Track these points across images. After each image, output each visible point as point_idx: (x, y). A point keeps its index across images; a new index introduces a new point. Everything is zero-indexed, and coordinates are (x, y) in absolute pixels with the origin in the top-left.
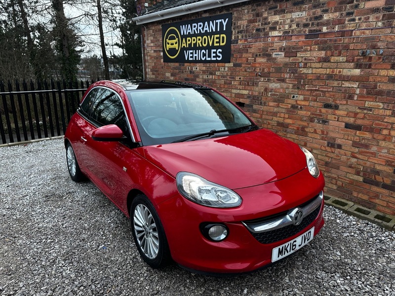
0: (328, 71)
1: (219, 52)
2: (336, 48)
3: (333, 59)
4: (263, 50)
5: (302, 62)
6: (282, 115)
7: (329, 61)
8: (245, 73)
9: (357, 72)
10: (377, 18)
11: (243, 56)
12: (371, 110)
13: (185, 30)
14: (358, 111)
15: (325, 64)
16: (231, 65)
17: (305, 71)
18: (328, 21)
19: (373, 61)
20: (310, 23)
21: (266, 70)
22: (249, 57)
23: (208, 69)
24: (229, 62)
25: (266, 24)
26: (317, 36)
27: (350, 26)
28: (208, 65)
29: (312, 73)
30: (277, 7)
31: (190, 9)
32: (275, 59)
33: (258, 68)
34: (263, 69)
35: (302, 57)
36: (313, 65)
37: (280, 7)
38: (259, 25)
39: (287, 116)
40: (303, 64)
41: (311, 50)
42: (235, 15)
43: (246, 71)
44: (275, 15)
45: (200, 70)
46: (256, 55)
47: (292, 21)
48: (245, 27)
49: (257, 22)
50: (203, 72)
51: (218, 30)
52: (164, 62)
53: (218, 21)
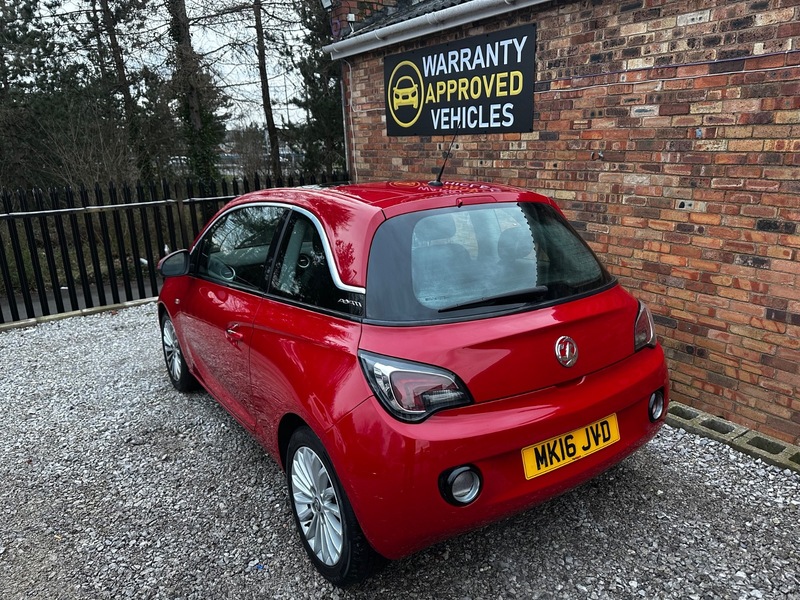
0: (768, 145)
1: (508, 110)
2: (788, 91)
3: (779, 117)
4: (609, 101)
5: (702, 125)
6: (656, 246)
8: (567, 153)
11: (562, 117)
13: (432, 65)
15: (760, 130)
16: (535, 136)
17: (710, 146)
18: (767, 28)
20: (723, 35)
21: (615, 147)
22: (576, 118)
23: (482, 146)
24: (531, 131)
25: (614, 43)
26: (738, 64)
28: (483, 138)
29: (728, 151)
30: (640, 5)
31: (442, 21)
32: (637, 120)
33: (598, 142)
34: (609, 144)
35: (703, 115)
36: (730, 132)
37: (649, 4)
39: (666, 248)
40: (704, 130)
41: (724, 98)
42: (543, 27)
43: (568, 149)
44: (635, 21)
45: (465, 149)
46: (593, 114)
47: (677, 34)
48: (565, 53)
49: (592, 40)
50: (473, 154)
51: (506, 62)
52: (388, 135)
53: (506, 43)
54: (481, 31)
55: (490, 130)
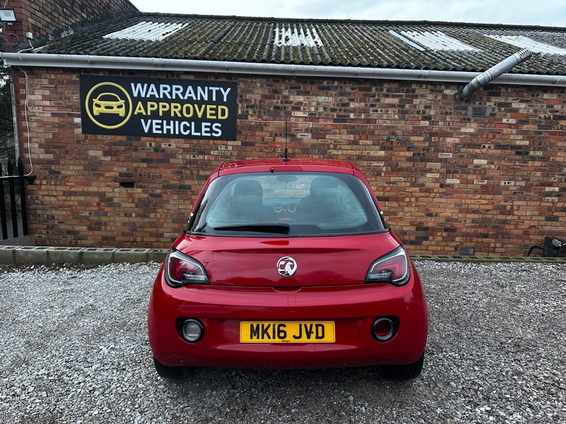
0: (358, 152)
1: (217, 127)
2: (364, 133)
3: (361, 142)
4: (285, 129)
5: (331, 144)
7: (358, 144)
8: (261, 153)
9: (382, 153)
10: (394, 112)
11: (257, 134)
12: (395, 184)
14: (386, 185)
15: (354, 147)
16: (238, 143)
17: (335, 152)
18: (354, 108)
19: (394, 144)
20: (338, 108)
21: (290, 151)
22: (266, 136)
23: (194, 146)
24: (235, 140)
25: (286, 102)
26: (345, 121)
27: (374, 116)
28: (195, 142)
29: (343, 155)
30: (300, 88)
32: (301, 139)
33: (279, 149)
35: (331, 139)
36: (343, 147)
37: (304, 88)
38: (277, 103)
40: (332, 146)
41: (340, 133)
42: (242, 85)
43: (261, 151)
44: (297, 95)
45: (177, 147)
46: (276, 135)
47: (318, 104)
48: (258, 102)
49: (274, 99)
50: (186, 151)
51: (214, 99)
52: (83, 133)
53: (214, 89)
54: (191, 78)
55: (201, 137)
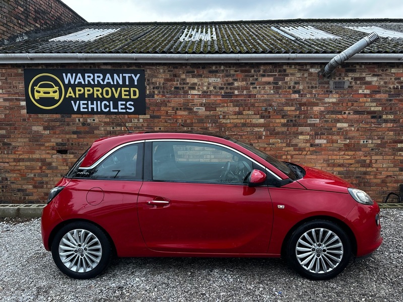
0: (242, 121)
1: (130, 105)
2: (246, 105)
3: (245, 113)
4: (184, 104)
5: (221, 115)
6: (208, 157)
7: (242, 114)
8: (166, 124)
9: (262, 121)
10: (270, 88)
11: (162, 109)
12: (274, 145)
14: (266, 146)
15: (240, 116)
16: (148, 116)
17: (224, 121)
18: (238, 87)
19: (271, 114)
20: (225, 87)
21: (188, 121)
22: (169, 110)
23: (113, 120)
24: (145, 114)
25: (184, 84)
26: (231, 96)
27: (254, 92)
28: (113, 116)
29: (230, 123)
30: (194, 72)
32: (197, 112)
33: (180, 120)
34: (186, 121)
35: (221, 111)
36: (231, 117)
37: (197, 72)
38: (177, 84)
39: (213, 157)
40: (222, 116)
41: (227, 106)
42: (148, 72)
43: (166, 122)
44: (192, 77)
45: (100, 121)
46: (177, 109)
47: (209, 84)
48: (161, 84)
49: (174, 81)
50: (106, 124)
51: (127, 83)
52: (27, 113)
53: (127, 75)
54: (109, 67)
55: (119, 113)
